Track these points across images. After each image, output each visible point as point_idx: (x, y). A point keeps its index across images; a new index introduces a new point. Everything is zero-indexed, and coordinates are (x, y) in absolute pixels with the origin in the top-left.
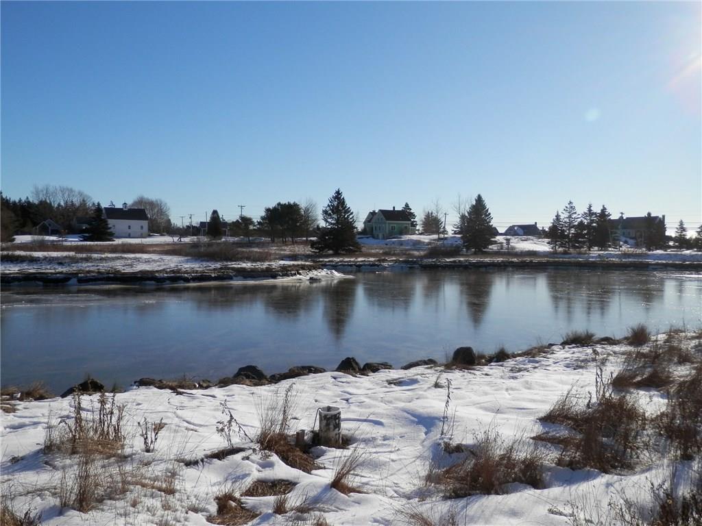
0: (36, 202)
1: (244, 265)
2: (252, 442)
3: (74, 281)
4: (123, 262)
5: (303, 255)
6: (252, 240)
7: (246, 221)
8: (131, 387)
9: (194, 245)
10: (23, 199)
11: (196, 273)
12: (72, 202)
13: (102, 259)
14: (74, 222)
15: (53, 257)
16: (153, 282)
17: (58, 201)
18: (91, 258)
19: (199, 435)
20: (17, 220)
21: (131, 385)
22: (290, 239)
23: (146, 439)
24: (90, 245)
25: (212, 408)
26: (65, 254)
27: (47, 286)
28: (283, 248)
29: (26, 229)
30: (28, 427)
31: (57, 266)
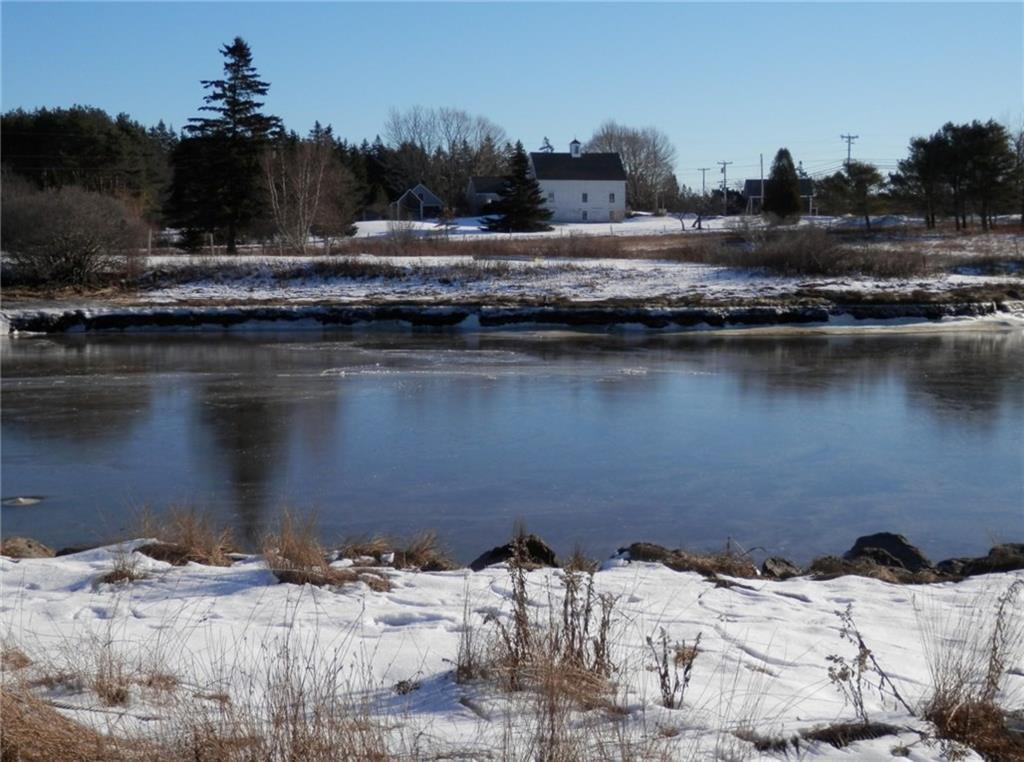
0: (395, 147)
1: (856, 286)
2: (912, 714)
3: (472, 320)
4: (572, 278)
5: (1014, 260)
6: (876, 223)
7: (861, 174)
8: (614, 561)
9: (734, 238)
10: (371, 142)
11: (739, 305)
12: (465, 142)
13: (528, 272)
14: (470, 190)
15: (431, 268)
16: (640, 326)
17: (438, 142)
18: (506, 269)
19: (781, 685)
20: (360, 189)
21: (613, 557)
22: (977, 219)
23: (664, 676)
24: (502, 241)
25: (803, 625)
26: (455, 260)
27: (420, 331)
28: (958, 241)
29: (376, 207)
30: (418, 625)
31: (437, 288)
